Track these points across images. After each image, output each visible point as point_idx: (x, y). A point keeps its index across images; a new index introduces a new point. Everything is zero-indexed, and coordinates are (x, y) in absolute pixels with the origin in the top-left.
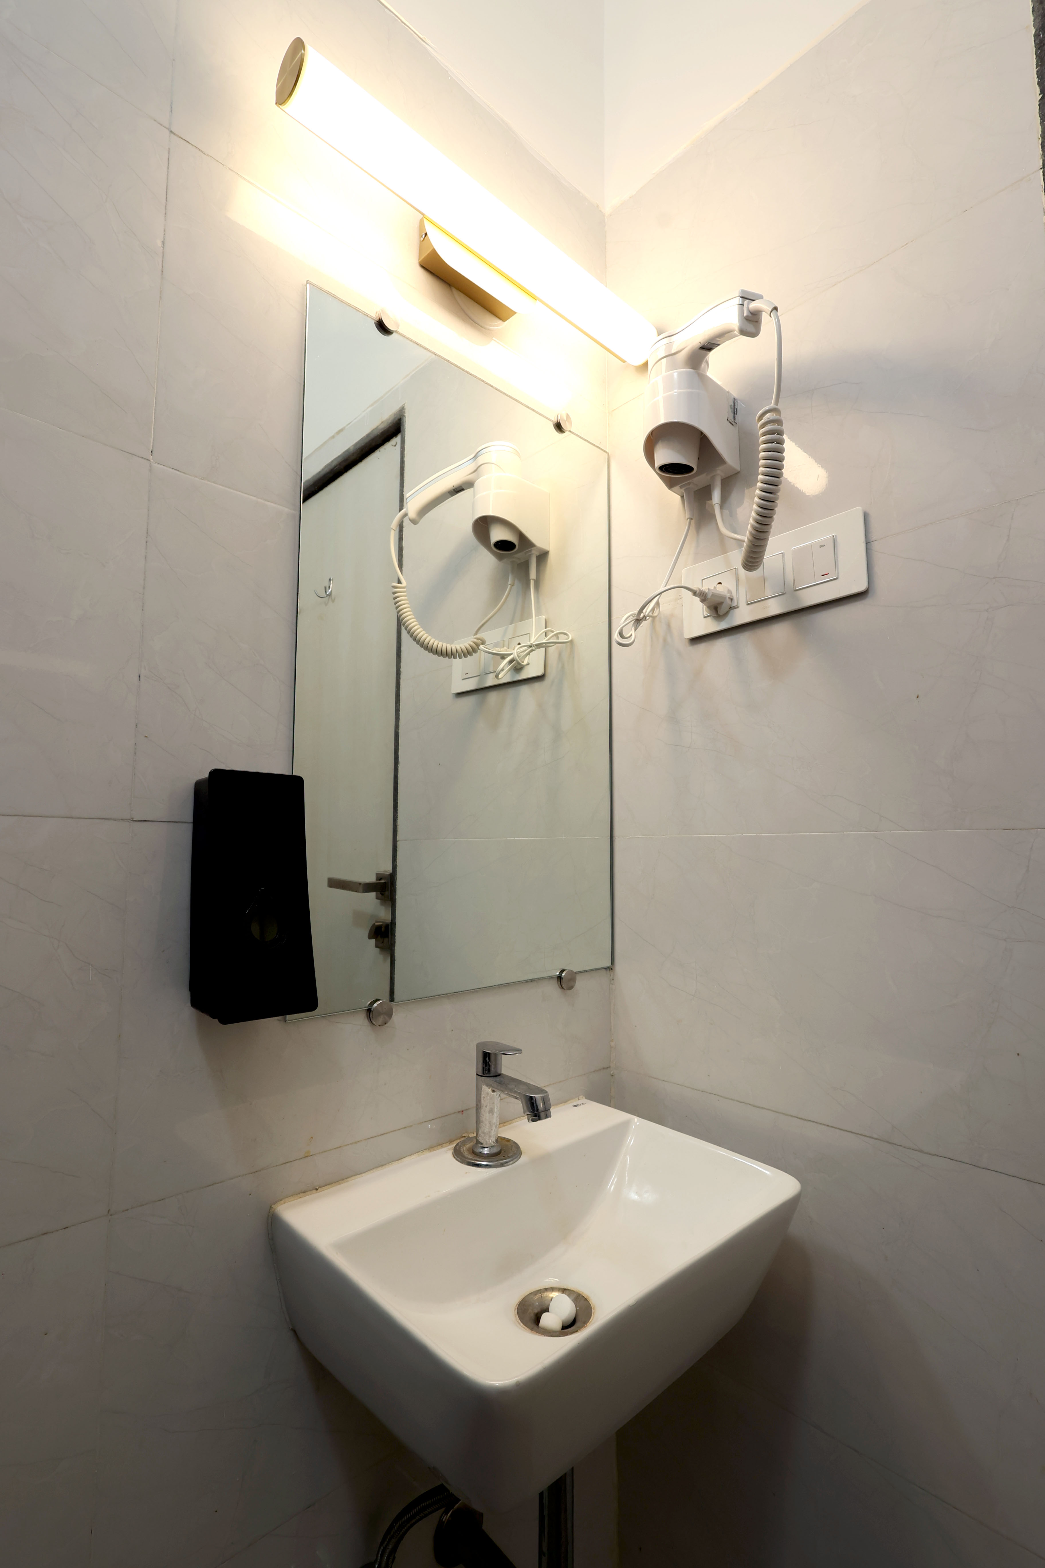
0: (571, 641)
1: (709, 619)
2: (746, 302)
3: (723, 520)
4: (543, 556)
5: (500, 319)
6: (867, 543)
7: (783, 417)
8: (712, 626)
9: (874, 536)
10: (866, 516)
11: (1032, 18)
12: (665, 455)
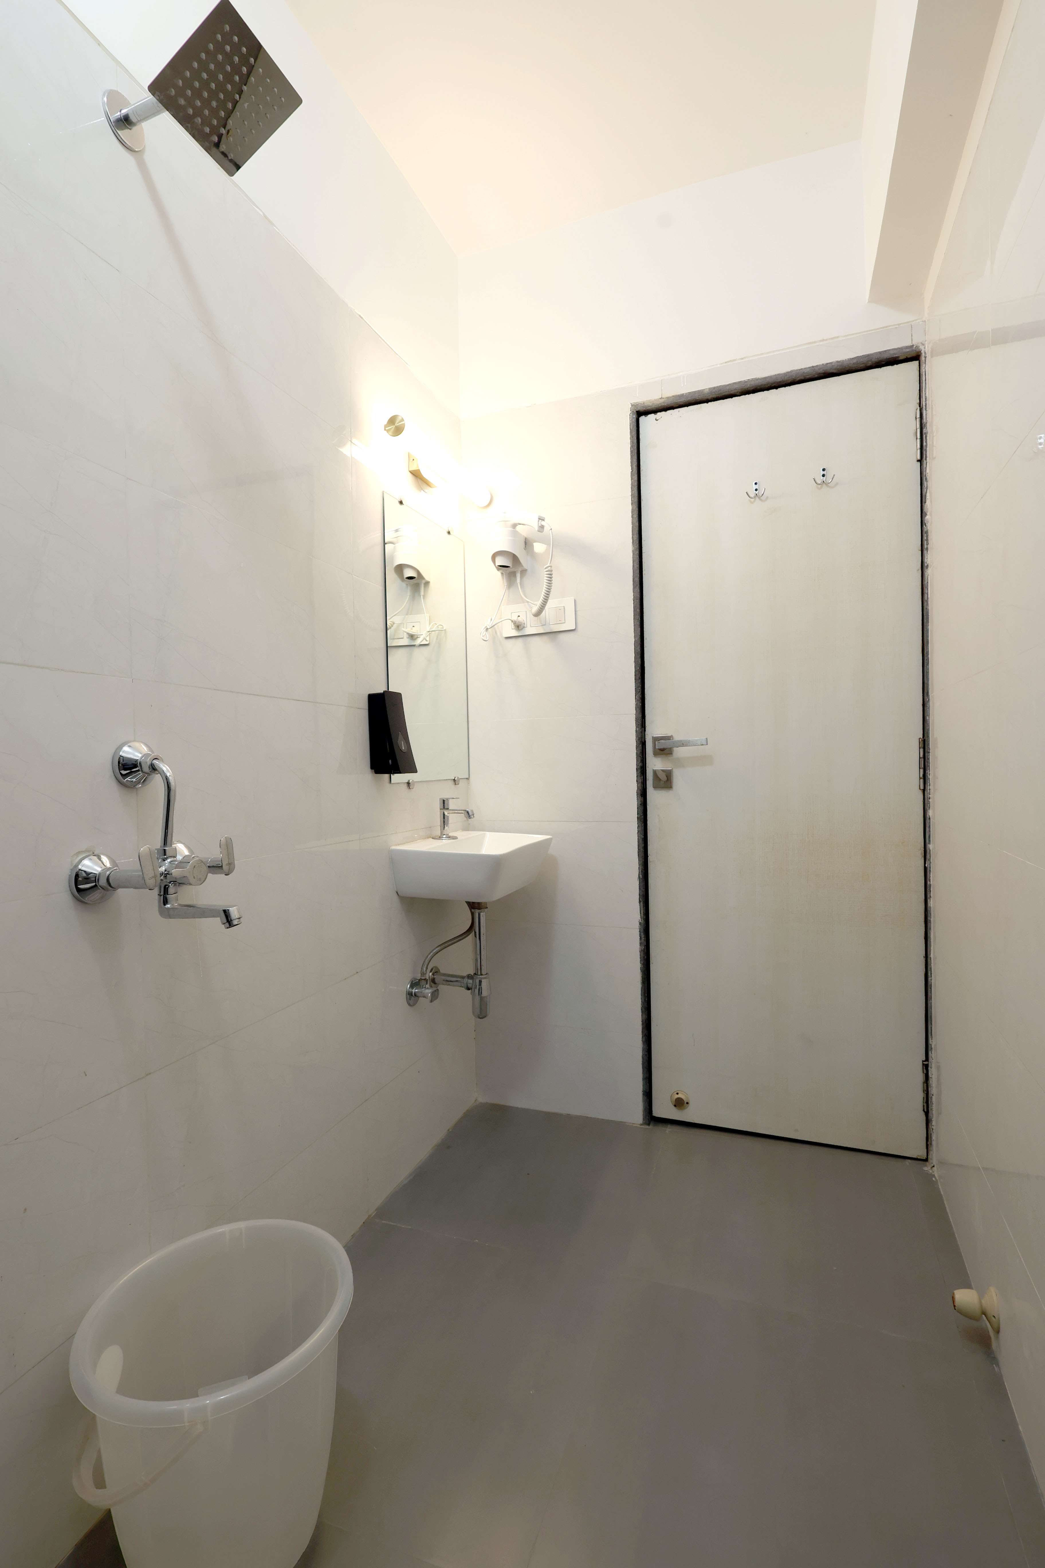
0: (445, 630)
1: (514, 630)
2: (540, 521)
3: (521, 587)
4: (427, 583)
5: (431, 487)
6: (575, 611)
7: (553, 568)
8: (514, 633)
9: (577, 610)
10: (575, 601)
11: (630, 441)
12: (500, 561)
